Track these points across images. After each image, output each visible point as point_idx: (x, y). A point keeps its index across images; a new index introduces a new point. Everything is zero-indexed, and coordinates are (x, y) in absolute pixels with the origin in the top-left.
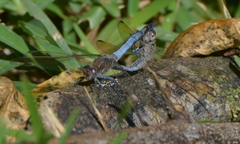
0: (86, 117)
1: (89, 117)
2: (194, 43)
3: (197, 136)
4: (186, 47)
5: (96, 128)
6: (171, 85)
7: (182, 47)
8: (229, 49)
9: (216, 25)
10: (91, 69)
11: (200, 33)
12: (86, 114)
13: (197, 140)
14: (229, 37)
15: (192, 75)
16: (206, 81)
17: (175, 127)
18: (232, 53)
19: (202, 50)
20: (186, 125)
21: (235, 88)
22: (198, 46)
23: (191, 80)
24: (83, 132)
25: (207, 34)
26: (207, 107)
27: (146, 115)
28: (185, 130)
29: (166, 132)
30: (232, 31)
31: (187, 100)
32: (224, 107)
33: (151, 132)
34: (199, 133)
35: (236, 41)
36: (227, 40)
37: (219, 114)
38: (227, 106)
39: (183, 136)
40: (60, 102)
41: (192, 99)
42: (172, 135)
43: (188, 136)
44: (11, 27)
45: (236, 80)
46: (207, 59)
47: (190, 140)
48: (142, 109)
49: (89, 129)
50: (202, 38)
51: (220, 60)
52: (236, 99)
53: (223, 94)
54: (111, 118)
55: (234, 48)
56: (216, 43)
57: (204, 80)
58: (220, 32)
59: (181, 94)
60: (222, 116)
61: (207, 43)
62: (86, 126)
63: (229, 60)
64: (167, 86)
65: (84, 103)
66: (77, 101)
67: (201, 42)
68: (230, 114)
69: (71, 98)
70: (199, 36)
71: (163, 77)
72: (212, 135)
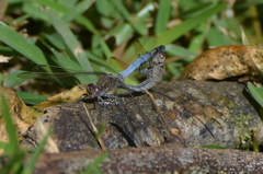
0: (83, 134)
1: (87, 134)
2: (208, 67)
3: (191, 161)
4: (200, 70)
5: (94, 146)
6: (179, 107)
7: (196, 70)
8: (243, 76)
9: (231, 50)
10: (95, 88)
11: (215, 57)
12: (85, 131)
13: (191, 165)
14: (243, 63)
15: (203, 99)
16: (216, 105)
17: (169, 150)
18: (246, 79)
19: (215, 75)
20: (181, 149)
21: (245, 114)
22: (212, 70)
23: (200, 103)
24: (78, 149)
25: (222, 59)
26: (214, 132)
27: (149, 136)
28: (179, 154)
29: (158, 155)
30: (246, 57)
31: (193, 124)
32: (232, 133)
33: (143, 154)
34: (194, 158)
35: (250, 68)
36: (241, 67)
37: (226, 139)
38: (236, 132)
39: (177, 160)
40: (58, 118)
41: (199, 123)
42: (166, 158)
43: (182, 160)
44: (35, 39)
45: (248, 107)
46: (221, 83)
47: (184, 164)
48: (145, 129)
49: (86, 146)
50: (217, 62)
51: (234, 85)
52: (245, 125)
53: (232, 120)
54: (110, 136)
55: (249, 74)
56: (230, 69)
57: (214, 104)
58: (235, 58)
59: (187, 117)
60: (229, 141)
61: (221, 68)
62: (83, 143)
63: (243, 86)
64: (175, 108)
65: (84, 120)
66: (77, 117)
67: (216, 66)
68: (238, 140)
69: (70, 114)
70: (214, 60)
71: (172, 99)
72: (208, 161)
